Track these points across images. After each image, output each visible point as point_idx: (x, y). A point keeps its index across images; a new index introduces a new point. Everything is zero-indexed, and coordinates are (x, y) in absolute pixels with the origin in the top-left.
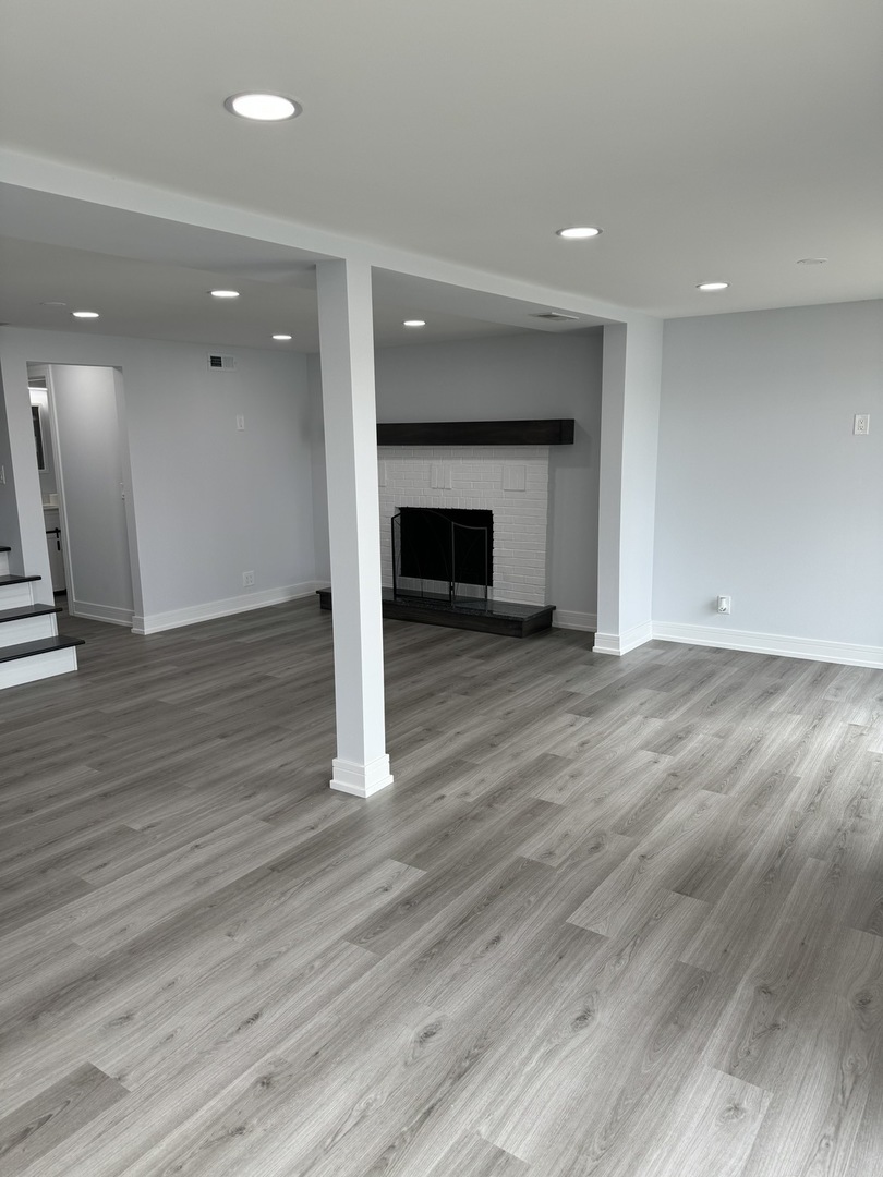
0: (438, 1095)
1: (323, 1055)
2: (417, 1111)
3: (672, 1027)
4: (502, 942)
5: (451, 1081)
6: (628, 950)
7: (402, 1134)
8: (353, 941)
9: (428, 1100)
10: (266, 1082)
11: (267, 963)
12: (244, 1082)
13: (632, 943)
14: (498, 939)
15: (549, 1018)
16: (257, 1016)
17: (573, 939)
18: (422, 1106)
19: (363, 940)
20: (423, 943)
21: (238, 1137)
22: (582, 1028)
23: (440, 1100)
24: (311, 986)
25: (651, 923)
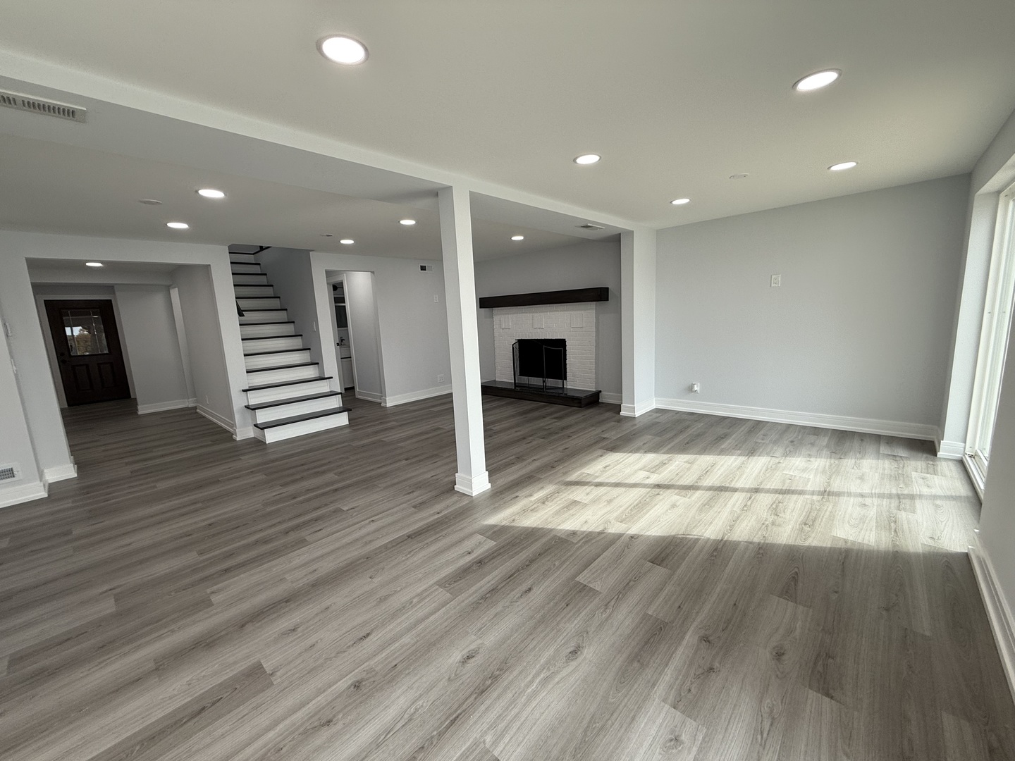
0: (464, 707)
1: (399, 667)
2: (447, 719)
3: (636, 664)
4: (532, 592)
5: (475, 695)
6: (612, 603)
7: (432, 737)
8: (440, 586)
9: (456, 711)
10: (357, 685)
11: (386, 597)
12: (343, 684)
13: (616, 597)
14: (530, 590)
15: (551, 651)
16: (368, 635)
17: (578, 592)
18: (451, 715)
19: (447, 585)
20: (483, 589)
21: (326, 728)
22: (572, 660)
23: (464, 711)
24: (406, 616)
25: (632, 583)
